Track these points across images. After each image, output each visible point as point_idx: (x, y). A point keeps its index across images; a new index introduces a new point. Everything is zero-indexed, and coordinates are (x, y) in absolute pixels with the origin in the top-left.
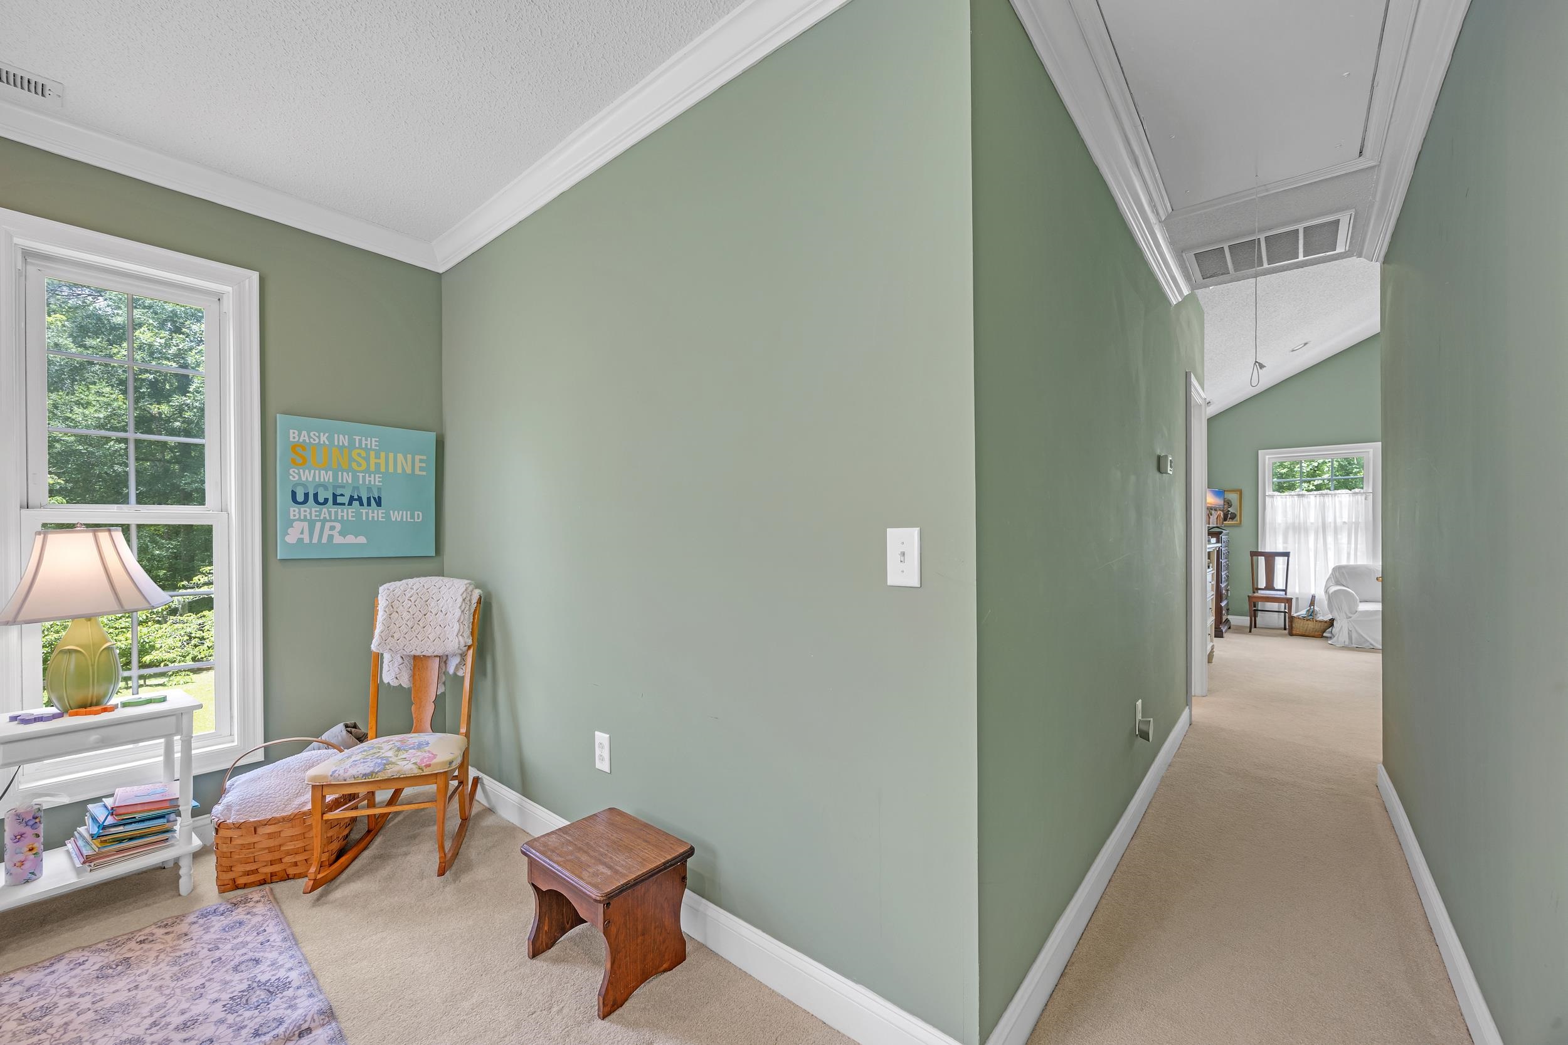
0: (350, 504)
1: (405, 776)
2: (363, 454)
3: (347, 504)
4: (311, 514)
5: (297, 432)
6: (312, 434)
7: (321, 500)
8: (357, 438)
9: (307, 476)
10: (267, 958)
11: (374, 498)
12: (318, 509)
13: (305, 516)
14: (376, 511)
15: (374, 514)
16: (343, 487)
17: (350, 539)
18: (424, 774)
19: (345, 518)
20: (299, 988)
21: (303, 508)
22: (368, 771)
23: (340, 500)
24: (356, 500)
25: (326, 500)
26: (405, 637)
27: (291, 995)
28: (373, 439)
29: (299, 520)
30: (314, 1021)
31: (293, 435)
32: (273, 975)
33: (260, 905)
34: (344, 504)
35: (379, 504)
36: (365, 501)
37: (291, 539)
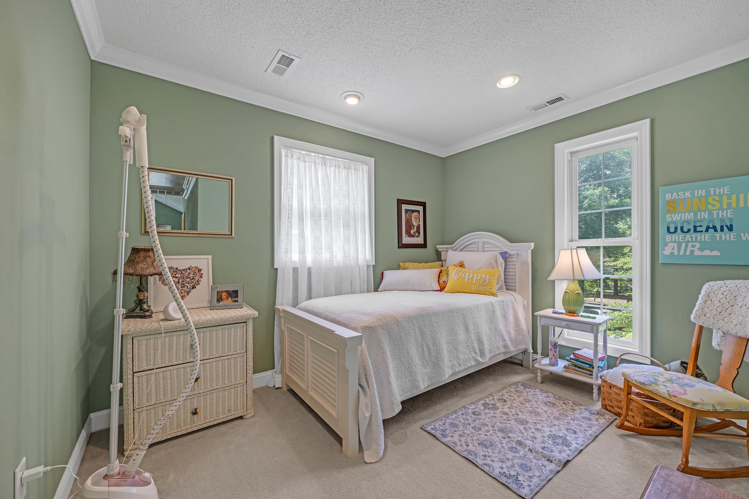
0: (707, 231)
1: (660, 394)
2: (717, 198)
3: (704, 231)
4: (679, 238)
5: (670, 194)
6: (680, 194)
7: (685, 230)
8: (712, 190)
9: (676, 217)
10: (578, 435)
11: (727, 226)
12: (684, 236)
13: (675, 240)
14: (728, 235)
15: (727, 236)
16: (702, 221)
17: (707, 253)
18: (671, 399)
19: (703, 240)
20: (570, 450)
21: (674, 236)
22: (642, 382)
23: (698, 229)
24: (711, 228)
25: (689, 230)
26: (714, 318)
27: (565, 449)
28: (726, 188)
29: (672, 242)
30: (555, 460)
31: (668, 197)
32: (571, 440)
33: (604, 420)
34: (702, 231)
35: (730, 228)
36: (719, 228)
37: (667, 251)
